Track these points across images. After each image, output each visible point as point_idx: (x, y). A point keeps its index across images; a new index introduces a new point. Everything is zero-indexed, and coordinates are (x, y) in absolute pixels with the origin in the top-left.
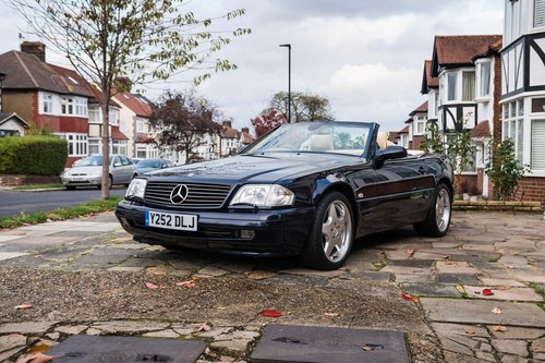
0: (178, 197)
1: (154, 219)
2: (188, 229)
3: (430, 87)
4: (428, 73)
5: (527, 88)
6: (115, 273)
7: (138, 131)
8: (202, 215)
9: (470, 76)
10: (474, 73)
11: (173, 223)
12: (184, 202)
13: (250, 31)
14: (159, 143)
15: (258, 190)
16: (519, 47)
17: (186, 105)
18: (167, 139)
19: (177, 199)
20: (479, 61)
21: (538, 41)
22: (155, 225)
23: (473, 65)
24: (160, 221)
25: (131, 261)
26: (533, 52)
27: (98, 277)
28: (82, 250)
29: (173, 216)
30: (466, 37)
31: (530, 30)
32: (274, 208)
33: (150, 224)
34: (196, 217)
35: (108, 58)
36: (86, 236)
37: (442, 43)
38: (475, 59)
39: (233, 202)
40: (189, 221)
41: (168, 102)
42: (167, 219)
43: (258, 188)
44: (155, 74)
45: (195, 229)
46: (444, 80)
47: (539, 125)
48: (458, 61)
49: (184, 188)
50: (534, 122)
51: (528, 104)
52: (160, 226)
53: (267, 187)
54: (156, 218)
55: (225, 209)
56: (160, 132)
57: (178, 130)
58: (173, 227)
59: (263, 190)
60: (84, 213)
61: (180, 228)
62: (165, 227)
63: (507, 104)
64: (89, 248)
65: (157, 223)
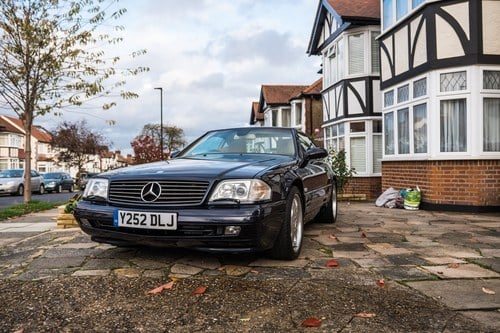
0: (150, 195)
1: (124, 219)
2: (166, 228)
3: (258, 120)
4: (256, 111)
5: (346, 115)
6: (83, 279)
7: (39, 152)
8: (181, 212)
9: (287, 112)
10: (290, 110)
11: (148, 221)
12: (158, 200)
13: (148, 69)
14: (56, 160)
15: (237, 186)
16: (339, 88)
17: (79, 133)
18: (64, 158)
19: (149, 197)
20: (294, 101)
21: (353, 84)
22: (125, 225)
23: (289, 105)
24: (132, 221)
25: (91, 262)
26: (349, 91)
27: (67, 286)
28: (31, 252)
29: (148, 214)
30: (282, 87)
31: (347, 76)
32: (256, 203)
33: (120, 224)
34: (175, 215)
35: (30, 87)
36: (25, 237)
37: (266, 90)
38: (291, 100)
39: (212, 198)
40: (167, 220)
41: (63, 131)
42: (141, 219)
43: (237, 184)
44: (70, 101)
45: (175, 227)
46: (268, 114)
47: (356, 141)
48: (278, 102)
49: (156, 186)
50: (352, 139)
51: (347, 126)
52: (133, 226)
53: (247, 183)
54: (127, 218)
55: (205, 206)
56: (58, 153)
57: (72, 151)
58: (149, 226)
59: (243, 185)
60: (12, 215)
61: (157, 227)
62: (139, 226)
63: (327, 128)
64: (38, 251)
65: (128, 223)
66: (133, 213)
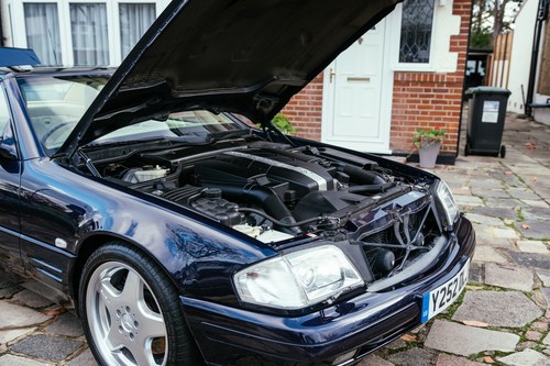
42: (452, 288)
66: (446, 285)
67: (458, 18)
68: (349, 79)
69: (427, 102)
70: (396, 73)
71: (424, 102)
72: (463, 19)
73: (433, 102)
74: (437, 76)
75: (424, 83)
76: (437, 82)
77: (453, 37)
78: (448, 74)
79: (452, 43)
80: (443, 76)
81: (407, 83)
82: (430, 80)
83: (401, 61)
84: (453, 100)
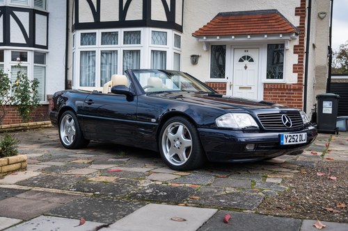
1: (287, 139)
11: (298, 139)
22: (288, 143)
24: (292, 140)
29: (299, 135)
33: (285, 143)
34: (306, 134)
40: (304, 137)
42: (295, 138)
45: (306, 141)
52: (292, 143)
54: (289, 138)
58: (298, 142)
61: (301, 142)
62: (295, 143)
65: (290, 142)
66: (292, 135)
67: (297, 56)
68: (240, 88)
69: (283, 99)
70: (265, 84)
71: (281, 99)
72: (299, 56)
73: (286, 99)
74: (287, 86)
75: (280, 89)
76: (287, 89)
77: (294, 65)
78: (293, 84)
79: (294, 68)
80: (290, 86)
81: (271, 89)
82: (283, 88)
83: (267, 78)
84: (297, 99)
